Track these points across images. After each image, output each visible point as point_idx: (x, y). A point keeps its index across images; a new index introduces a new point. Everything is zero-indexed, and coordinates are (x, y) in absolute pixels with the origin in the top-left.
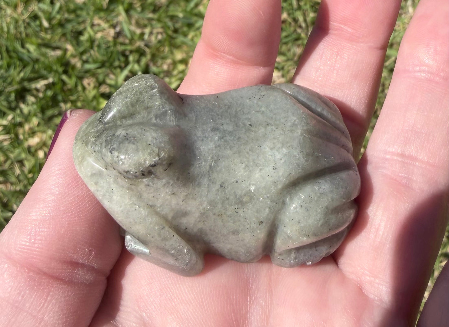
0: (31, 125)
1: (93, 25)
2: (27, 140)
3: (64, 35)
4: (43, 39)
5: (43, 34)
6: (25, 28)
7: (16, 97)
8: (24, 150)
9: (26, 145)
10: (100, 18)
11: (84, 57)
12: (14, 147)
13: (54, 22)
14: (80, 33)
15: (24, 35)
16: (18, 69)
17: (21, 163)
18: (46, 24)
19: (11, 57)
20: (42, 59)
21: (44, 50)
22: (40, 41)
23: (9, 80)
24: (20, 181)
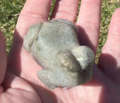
0: (13, 27)
2: (11, 31)
4: (17, 2)
7: (8, 18)
8: (10, 34)
9: (11, 32)
12: (7, 33)
16: (9, 10)
17: (9, 37)
19: (7, 6)
20: (16, 8)
21: (17, 5)
22: (16, 2)
23: (6, 13)
24: (8, 43)
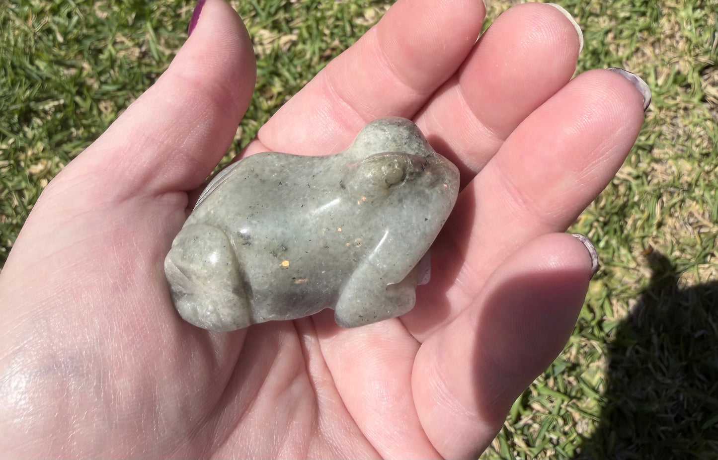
0: (35, 151)
1: (115, 43)
2: (29, 167)
3: (81, 52)
4: (56, 55)
5: (56, 50)
6: (36, 42)
7: (19, 118)
8: (24, 179)
9: (27, 172)
10: (125, 35)
11: (103, 78)
12: (13, 175)
13: (70, 36)
14: (100, 51)
15: (33, 50)
16: (24, 88)
17: (20, 193)
18: (60, 39)
19: (16, 74)
20: (54, 78)
21: (56, 67)
22: (51, 57)
23: (13, 99)
24: (17, 213)
